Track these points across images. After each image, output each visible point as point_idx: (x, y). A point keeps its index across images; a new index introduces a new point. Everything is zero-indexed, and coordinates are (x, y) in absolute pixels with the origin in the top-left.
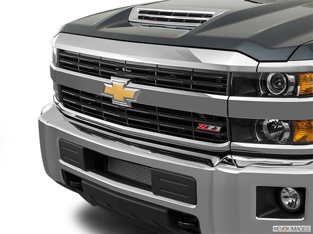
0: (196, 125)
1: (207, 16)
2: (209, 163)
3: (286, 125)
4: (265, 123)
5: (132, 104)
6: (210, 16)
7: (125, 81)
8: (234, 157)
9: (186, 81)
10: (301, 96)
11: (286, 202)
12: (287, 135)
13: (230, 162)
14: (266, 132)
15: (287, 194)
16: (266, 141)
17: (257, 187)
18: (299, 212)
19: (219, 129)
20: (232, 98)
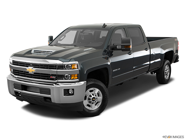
0: (50, 77)
1: (51, 52)
2: (53, 85)
3: (69, 76)
4: (65, 76)
5: (34, 73)
6: (52, 52)
7: (32, 67)
8: (59, 83)
9: (47, 67)
10: (72, 69)
11: (70, 92)
12: (70, 78)
13: (58, 85)
14: (65, 77)
15: (70, 91)
16: (65, 79)
17: (64, 89)
18: (73, 94)
19: (55, 77)
20: (58, 70)
